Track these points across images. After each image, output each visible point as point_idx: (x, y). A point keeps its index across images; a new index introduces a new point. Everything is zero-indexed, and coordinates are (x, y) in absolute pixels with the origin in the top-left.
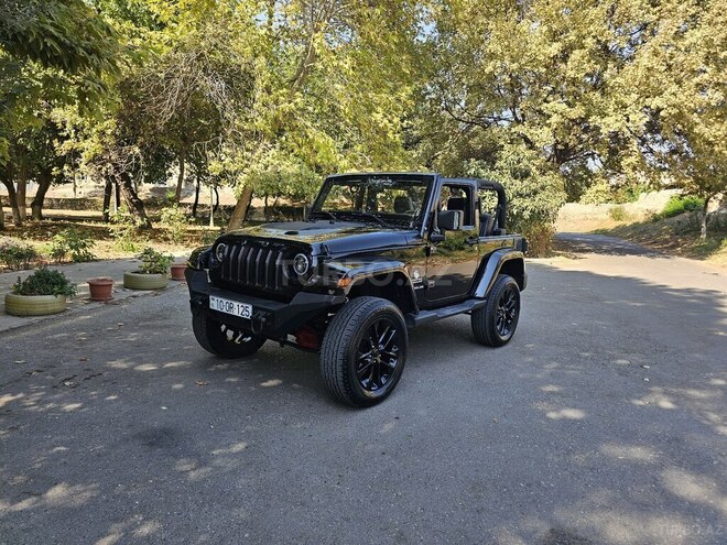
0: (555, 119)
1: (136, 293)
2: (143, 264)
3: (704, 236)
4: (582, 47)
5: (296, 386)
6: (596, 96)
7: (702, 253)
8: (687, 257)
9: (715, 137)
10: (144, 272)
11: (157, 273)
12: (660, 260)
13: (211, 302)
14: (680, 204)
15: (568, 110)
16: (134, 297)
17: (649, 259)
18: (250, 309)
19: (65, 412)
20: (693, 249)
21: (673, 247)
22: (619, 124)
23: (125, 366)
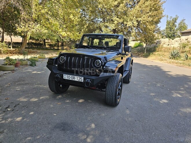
0: (116, 22)
1: (5, 72)
2: (6, 62)
3: (145, 52)
4: (123, 3)
5: (90, 101)
6: (125, 17)
7: (146, 56)
8: (143, 57)
9: (151, 29)
10: (6, 65)
11: (11, 65)
12: (138, 58)
13: (64, 76)
14: (137, 45)
15: (119, 20)
16: (5, 73)
17: (136, 58)
18: (83, 78)
19: (17, 121)
20: (144, 55)
21: (139, 55)
22: (131, 24)
23: (25, 100)
